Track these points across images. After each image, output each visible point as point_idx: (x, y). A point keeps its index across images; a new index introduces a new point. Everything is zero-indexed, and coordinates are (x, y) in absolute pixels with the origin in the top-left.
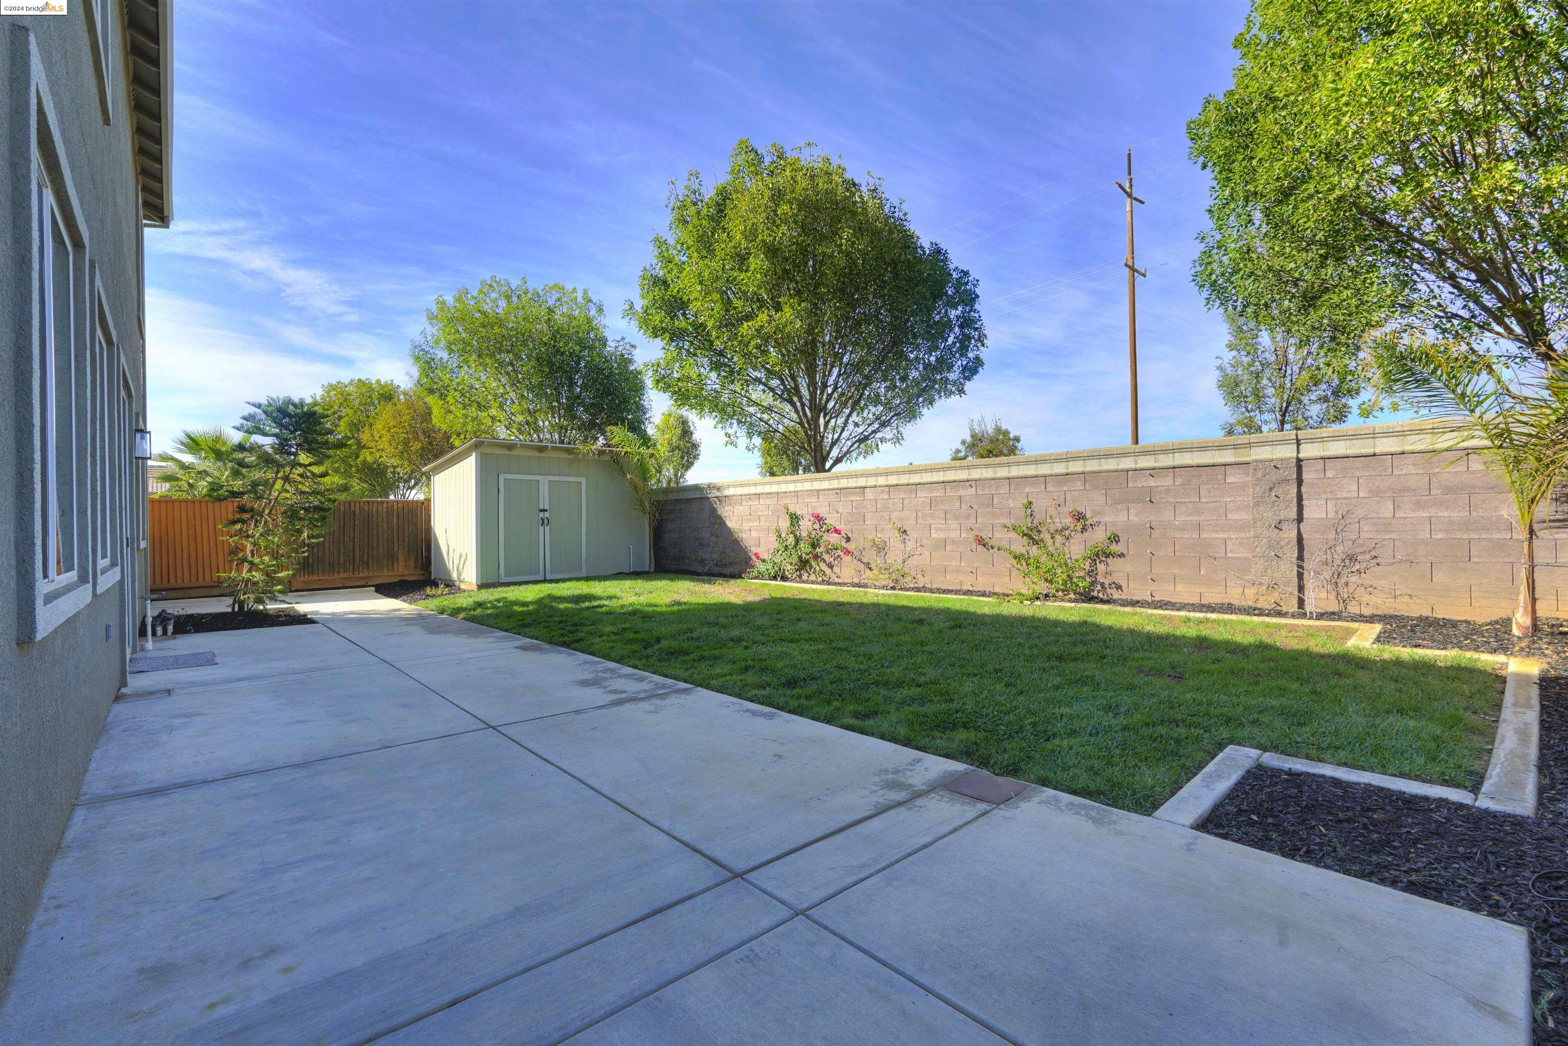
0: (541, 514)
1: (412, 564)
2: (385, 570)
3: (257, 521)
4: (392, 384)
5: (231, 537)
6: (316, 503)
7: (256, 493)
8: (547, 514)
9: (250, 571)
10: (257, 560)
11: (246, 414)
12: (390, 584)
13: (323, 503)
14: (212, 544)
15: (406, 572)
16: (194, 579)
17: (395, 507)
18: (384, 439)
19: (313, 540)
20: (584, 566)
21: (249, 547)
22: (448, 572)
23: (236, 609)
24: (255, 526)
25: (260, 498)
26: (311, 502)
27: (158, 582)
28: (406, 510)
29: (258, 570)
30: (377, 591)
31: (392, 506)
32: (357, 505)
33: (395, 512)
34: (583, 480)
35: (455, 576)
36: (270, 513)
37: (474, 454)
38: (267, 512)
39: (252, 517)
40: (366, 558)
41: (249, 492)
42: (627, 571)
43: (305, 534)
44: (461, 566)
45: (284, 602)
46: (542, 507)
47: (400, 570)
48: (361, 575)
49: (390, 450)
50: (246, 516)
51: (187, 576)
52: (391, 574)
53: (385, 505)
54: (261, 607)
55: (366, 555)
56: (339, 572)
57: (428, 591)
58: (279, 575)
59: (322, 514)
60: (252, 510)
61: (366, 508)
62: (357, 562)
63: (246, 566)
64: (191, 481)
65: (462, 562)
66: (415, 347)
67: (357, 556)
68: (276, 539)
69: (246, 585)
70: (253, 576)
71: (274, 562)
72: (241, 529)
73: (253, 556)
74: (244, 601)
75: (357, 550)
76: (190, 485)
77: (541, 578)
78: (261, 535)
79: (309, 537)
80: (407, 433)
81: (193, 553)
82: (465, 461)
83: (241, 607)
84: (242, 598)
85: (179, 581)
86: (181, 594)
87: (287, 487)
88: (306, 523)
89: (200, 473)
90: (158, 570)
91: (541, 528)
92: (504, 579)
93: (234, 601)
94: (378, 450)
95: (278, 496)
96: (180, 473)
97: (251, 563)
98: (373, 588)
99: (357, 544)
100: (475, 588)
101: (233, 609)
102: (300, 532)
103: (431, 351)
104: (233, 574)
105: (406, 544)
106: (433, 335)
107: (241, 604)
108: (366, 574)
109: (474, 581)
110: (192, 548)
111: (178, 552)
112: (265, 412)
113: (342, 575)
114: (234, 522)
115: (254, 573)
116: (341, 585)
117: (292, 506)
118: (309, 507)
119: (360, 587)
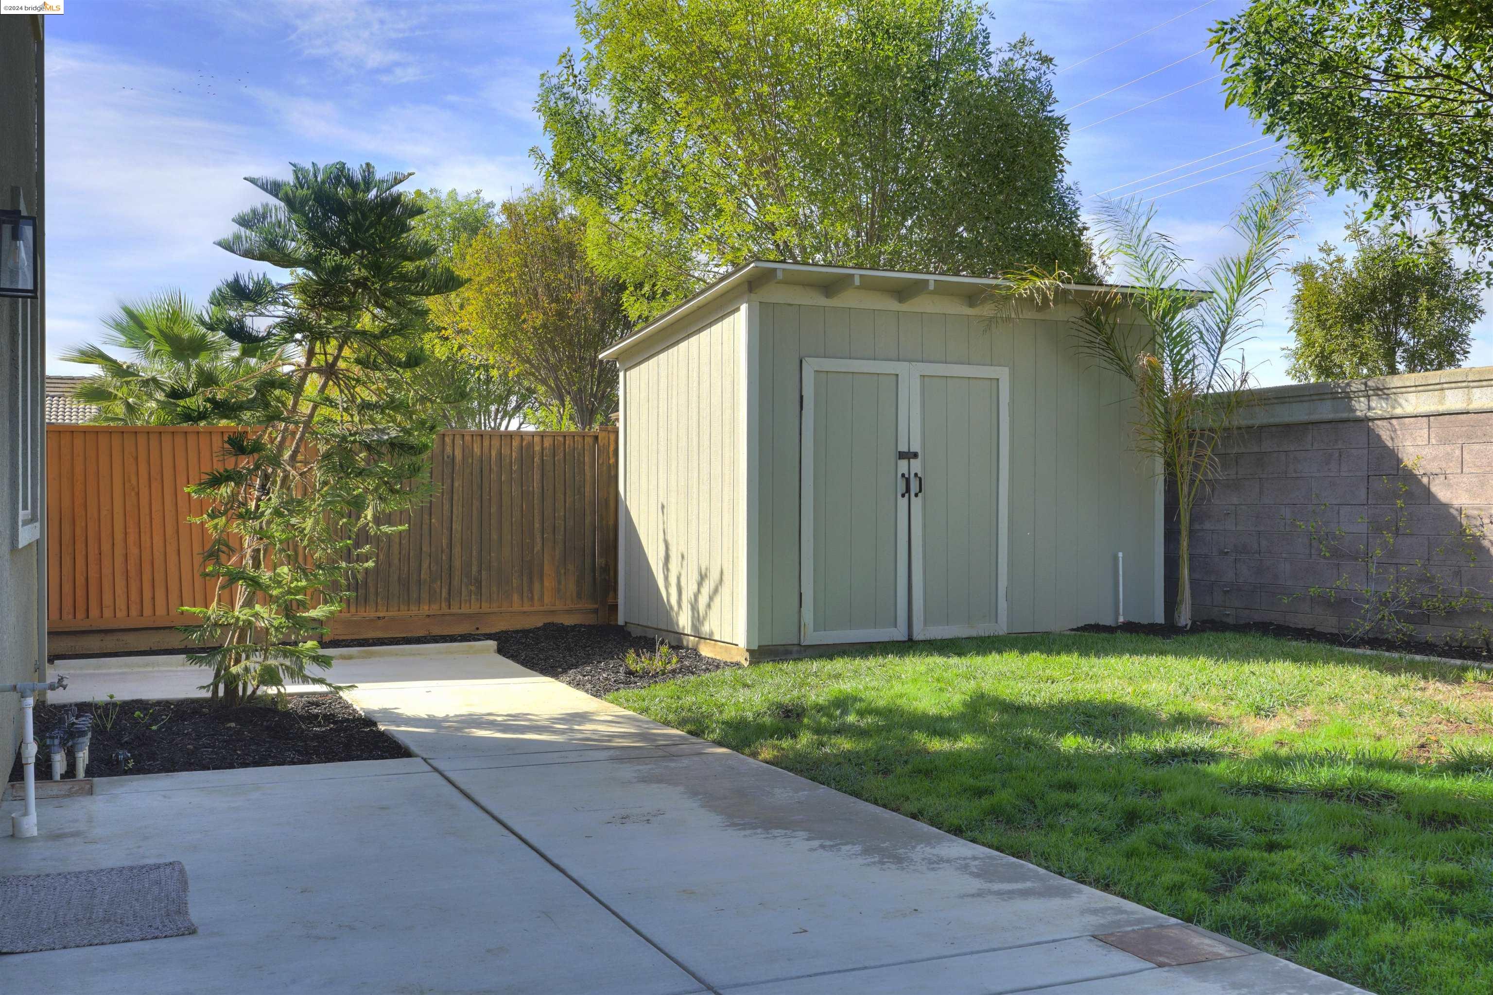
0: (903, 465)
1: (572, 587)
2: (516, 597)
3: (266, 477)
4: (477, 200)
5: (212, 516)
6: (393, 434)
7: (267, 405)
8: (916, 465)
9: (249, 603)
10: (265, 576)
11: (245, 209)
12: (525, 632)
13: (408, 432)
14: (170, 530)
15: (559, 606)
16: (134, 612)
17: (537, 448)
18: (470, 309)
19: (385, 529)
20: (1003, 605)
21: (249, 543)
22: (665, 612)
23: (221, 693)
24: (263, 488)
25: (273, 418)
26: (383, 431)
27: (67, 616)
28: (560, 456)
29: (269, 600)
30: (500, 651)
31: (531, 445)
32: (459, 442)
33: (537, 459)
34: (1003, 374)
35: (684, 622)
36: (293, 457)
37: (744, 307)
38: (287, 455)
39: (257, 467)
40: (475, 569)
41: (250, 405)
42: (1108, 621)
43: (369, 513)
44: (703, 600)
45: (321, 681)
46: (903, 448)
47: (547, 600)
48: (465, 609)
49: (483, 331)
50: (245, 463)
51: (121, 602)
52: (526, 608)
53: (515, 443)
54: (272, 691)
55: (475, 562)
56: (419, 601)
57: (632, 661)
58: (313, 613)
59: (406, 460)
60: (257, 447)
61: (477, 450)
62: (456, 582)
63: (241, 590)
64: (131, 400)
65: (705, 591)
66: (550, 91)
67: (457, 563)
68: (309, 523)
69: (242, 638)
70: (256, 615)
71: (303, 583)
72: (234, 496)
73: (257, 565)
74: (236, 677)
75: (457, 550)
76: (130, 408)
77: (899, 634)
78: (277, 513)
79: (377, 520)
80: (514, 294)
81: (134, 551)
82: (716, 328)
83: (231, 690)
84: (234, 670)
85: (108, 613)
86: (110, 643)
87: (334, 392)
88: (371, 483)
89: (146, 383)
90: (67, 588)
91: (903, 503)
92: (811, 637)
93: (217, 675)
94: (460, 332)
95: (311, 416)
96: (112, 383)
97: (254, 583)
98: (492, 644)
99: (457, 536)
100: (742, 658)
101: (216, 691)
102: (357, 505)
103: (582, 97)
104: (214, 611)
105: (560, 537)
106: (589, 58)
107: (232, 682)
108: (474, 608)
109: (741, 638)
110: (132, 538)
111: (106, 547)
112: (290, 202)
113: (425, 609)
114: (216, 481)
115: (258, 607)
116: (421, 633)
117: (344, 439)
118: (380, 443)
119: (464, 638)
